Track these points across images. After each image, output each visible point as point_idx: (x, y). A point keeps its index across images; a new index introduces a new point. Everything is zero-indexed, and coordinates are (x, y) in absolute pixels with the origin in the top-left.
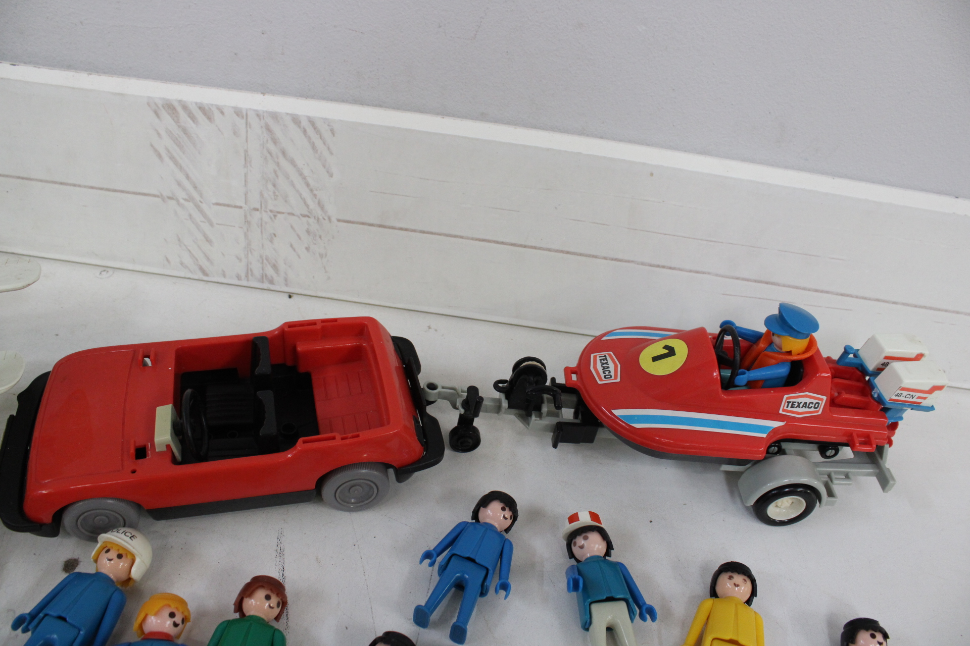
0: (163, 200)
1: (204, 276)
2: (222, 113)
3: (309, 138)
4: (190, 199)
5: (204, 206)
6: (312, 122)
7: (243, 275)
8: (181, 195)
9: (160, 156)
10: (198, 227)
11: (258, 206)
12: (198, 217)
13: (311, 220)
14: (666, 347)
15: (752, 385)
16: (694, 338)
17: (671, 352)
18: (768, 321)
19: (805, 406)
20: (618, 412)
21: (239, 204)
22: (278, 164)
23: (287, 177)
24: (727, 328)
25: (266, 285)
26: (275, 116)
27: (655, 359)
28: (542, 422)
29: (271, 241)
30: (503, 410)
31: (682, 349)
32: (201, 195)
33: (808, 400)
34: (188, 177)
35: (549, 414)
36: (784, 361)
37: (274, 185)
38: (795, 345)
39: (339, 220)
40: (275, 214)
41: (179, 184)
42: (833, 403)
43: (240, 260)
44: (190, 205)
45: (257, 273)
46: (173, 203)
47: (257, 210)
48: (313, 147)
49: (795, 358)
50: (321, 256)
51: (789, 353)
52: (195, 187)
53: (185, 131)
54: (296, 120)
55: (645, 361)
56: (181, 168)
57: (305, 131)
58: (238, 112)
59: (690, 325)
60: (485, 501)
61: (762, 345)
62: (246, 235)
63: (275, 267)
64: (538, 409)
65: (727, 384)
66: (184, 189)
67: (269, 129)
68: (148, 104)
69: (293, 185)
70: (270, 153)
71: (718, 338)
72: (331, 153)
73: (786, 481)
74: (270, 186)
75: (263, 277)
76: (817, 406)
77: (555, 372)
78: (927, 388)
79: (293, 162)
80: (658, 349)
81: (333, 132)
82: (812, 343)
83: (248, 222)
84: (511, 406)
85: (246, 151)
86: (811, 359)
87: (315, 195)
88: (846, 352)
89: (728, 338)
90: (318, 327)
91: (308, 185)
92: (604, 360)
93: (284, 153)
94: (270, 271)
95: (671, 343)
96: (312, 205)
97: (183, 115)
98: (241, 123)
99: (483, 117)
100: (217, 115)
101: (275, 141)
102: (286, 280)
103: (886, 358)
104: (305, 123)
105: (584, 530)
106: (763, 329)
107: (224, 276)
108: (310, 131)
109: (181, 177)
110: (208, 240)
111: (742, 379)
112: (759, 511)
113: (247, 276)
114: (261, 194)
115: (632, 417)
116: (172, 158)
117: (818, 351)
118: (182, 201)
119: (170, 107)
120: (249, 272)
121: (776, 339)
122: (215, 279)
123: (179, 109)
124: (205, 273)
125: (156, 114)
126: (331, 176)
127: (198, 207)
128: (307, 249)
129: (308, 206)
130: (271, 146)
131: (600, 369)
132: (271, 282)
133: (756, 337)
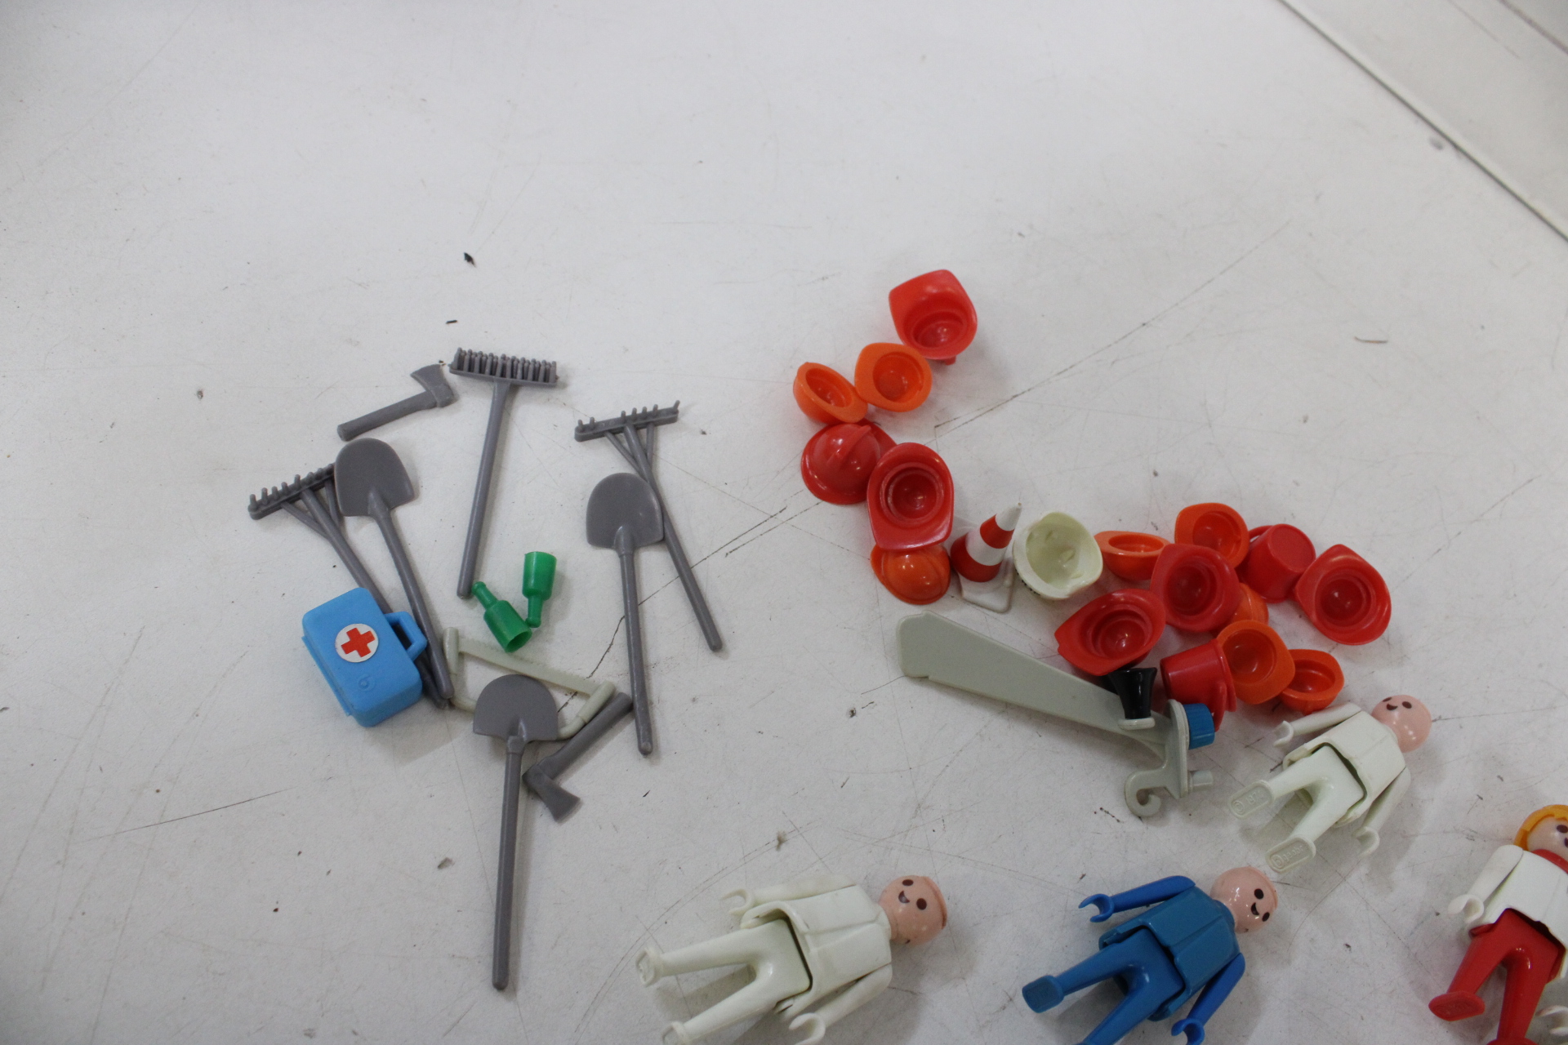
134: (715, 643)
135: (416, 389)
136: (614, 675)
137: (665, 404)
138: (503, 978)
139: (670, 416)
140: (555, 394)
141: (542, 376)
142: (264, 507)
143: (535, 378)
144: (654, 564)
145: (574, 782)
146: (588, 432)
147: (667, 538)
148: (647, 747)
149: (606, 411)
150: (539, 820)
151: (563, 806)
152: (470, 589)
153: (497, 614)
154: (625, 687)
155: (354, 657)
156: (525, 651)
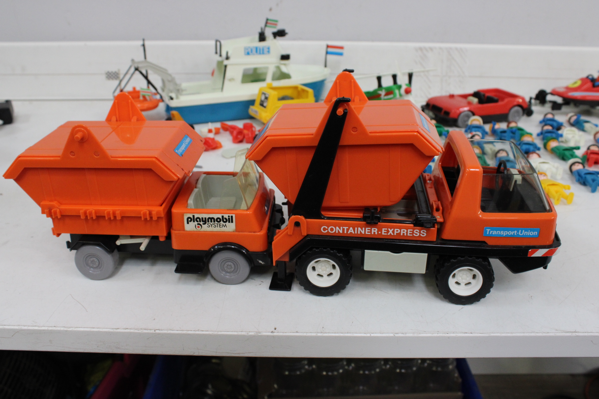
2: (435, 48)
3: (460, 53)
4: (425, 75)
5: (429, 77)
6: (461, 49)
8: (422, 74)
9: (416, 63)
10: (427, 84)
11: (445, 75)
12: (427, 81)
13: (460, 78)
21: (439, 75)
22: (451, 62)
23: (454, 65)
26: (450, 48)
28: (549, 105)
29: (449, 85)
30: (537, 104)
34: (425, 69)
37: (450, 68)
39: (469, 76)
40: (450, 77)
44: (425, 77)
46: (420, 77)
48: (461, 56)
50: (463, 88)
53: (425, 55)
54: (455, 48)
56: (423, 66)
57: (458, 51)
58: (440, 48)
62: (441, 85)
67: (448, 51)
68: (414, 48)
70: (449, 59)
72: (466, 57)
79: (456, 61)
81: (467, 51)
83: (442, 80)
84: (539, 103)
85: (442, 59)
87: (462, 70)
89: (591, 77)
93: (453, 59)
96: (461, 73)
97: (424, 50)
98: (441, 50)
101: (451, 55)
104: (458, 49)
109: (423, 69)
110: (430, 87)
111: (596, 84)
114: (446, 71)
116: (420, 63)
118: (423, 76)
123: (423, 48)
125: (416, 50)
126: (467, 63)
127: (427, 77)
128: (459, 87)
129: (459, 73)
130: (450, 57)
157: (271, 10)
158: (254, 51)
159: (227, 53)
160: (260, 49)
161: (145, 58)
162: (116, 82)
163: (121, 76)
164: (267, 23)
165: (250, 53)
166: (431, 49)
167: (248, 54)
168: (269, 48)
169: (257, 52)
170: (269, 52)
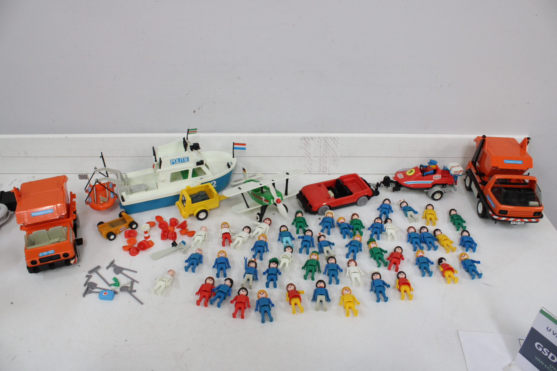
0: (302, 157)
1: (310, 173)
2: (315, 138)
3: (334, 141)
4: (308, 156)
5: (311, 158)
6: (334, 138)
7: (319, 171)
8: (306, 156)
9: (301, 148)
10: (309, 162)
11: (323, 156)
12: (309, 160)
13: (334, 158)
14: (411, 171)
15: (427, 175)
16: (416, 168)
17: (412, 171)
18: (428, 163)
19: (438, 177)
20: (404, 182)
21: (318, 156)
22: (327, 147)
23: (329, 149)
24: (421, 166)
25: (324, 173)
26: (326, 137)
27: (409, 173)
28: (391, 188)
29: (325, 163)
30: (383, 186)
31: (414, 171)
32: (310, 155)
33: (438, 176)
34: (308, 152)
35: (391, 186)
36: (432, 170)
37: (326, 151)
38: (433, 167)
39: (340, 157)
40: (326, 157)
41: (306, 153)
42: (443, 177)
43: (318, 168)
44: (308, 158)
45: (322, 170)
46: (304, 158)
47: (322, 157)
48: (335, 143)
49: (434, 169)
50: (336, 165)
51: (433, 168)
52: (309, 154)
53: (307, 143)
54: (331, 138)
55: (408, 174)
56: (306, 150)
57: (333, 140)
58: (319, 138)
59: (414, 166)
60: (385, 200)
61: (428, 168)
62: (320, 162)
63: (326, 169)
64: (389, 186)
65: (423, 176)
66: (307, 154)
67: (325, 140)
68: (300, 138)
69: (330, 151)
70: (325, 145)
71: (420, 169)
72: (338, 143)
73: (436, 190)
74: (325, 152)
75: (324, 171)
76: (440, 177)
77: (392, 179)
78: (459, 171)
79: (330, 146)
80: (409, 171)
81: (338, 139)
82: (437, 166)
83: (320, 160)
84: (384, 186)
85: (320, 145)
86: (437, 168)
87: (335, 152)
88: (444, 167)
89: (422, 168)
90: (347, 176)
91: (333, 150)
92: (400, 175)
93: (328, 145)
94: (325, 170)
95: (411, 170)
96: (334, 154)
97: (307, 140)
98: (319, 140)
99: (367, 132)
100: (314, 138)
101: (326, 142)
102: (328, 171)
103: (455, 172)
104: (333, 138)
105: (403, 202)
106: (427, 165)
107: (315, 172)
108: (334, 140)
109: (306, 152)
110: (311, 165)
111: (425, 174)
112: (433, 197)
113: (320, 171)
114: (323, 153)
115: (407, 183)
116: (304, 148)
117: (438, 167)
118: (306, 157)
119: (304, 138)
120: (320, 170)
121: (430, 166)
122: (313, 173)
123: (306, 138)
124: (310, 172)
125: (301, 140)
126: (338, 148)
127: (309, 158)
128: (333, 164)
129: (333, 155)
130: (326, 144)
131: (399, 176)
132: (325, 172)
133: (426, 167)
134: (136, 272)
135: (87, 278)
136: (130, 280)
137: (113, 260)
138: (142, 303)
139: (114, 261)
140: (101, 268)
141: (98, 267)
142: (84, 295)
143: (98, 268)
144: (124, 272)
145: (134, 289)
146: (108, 268)
147: (124, 269)
148: (137, 282)
149: (108, 265)
150: (134, 293)
151: (135, 291)
152: (110, 285)
153: (114, 285)
154: (131, 280)
155: (106, 294)
156: (120, 285)
157: (194, 112)
158: (177, 161)
159: (160, 158)
160: (181, 159)
161: (105, 166)
162: (87, 181)
163: (90, 177)
164: (188, 132)
165: (175, 163)
166: (312, 138)
167: (173, 163)
168: (188, 158)
169: (179, 161)
170: (188, 160)
